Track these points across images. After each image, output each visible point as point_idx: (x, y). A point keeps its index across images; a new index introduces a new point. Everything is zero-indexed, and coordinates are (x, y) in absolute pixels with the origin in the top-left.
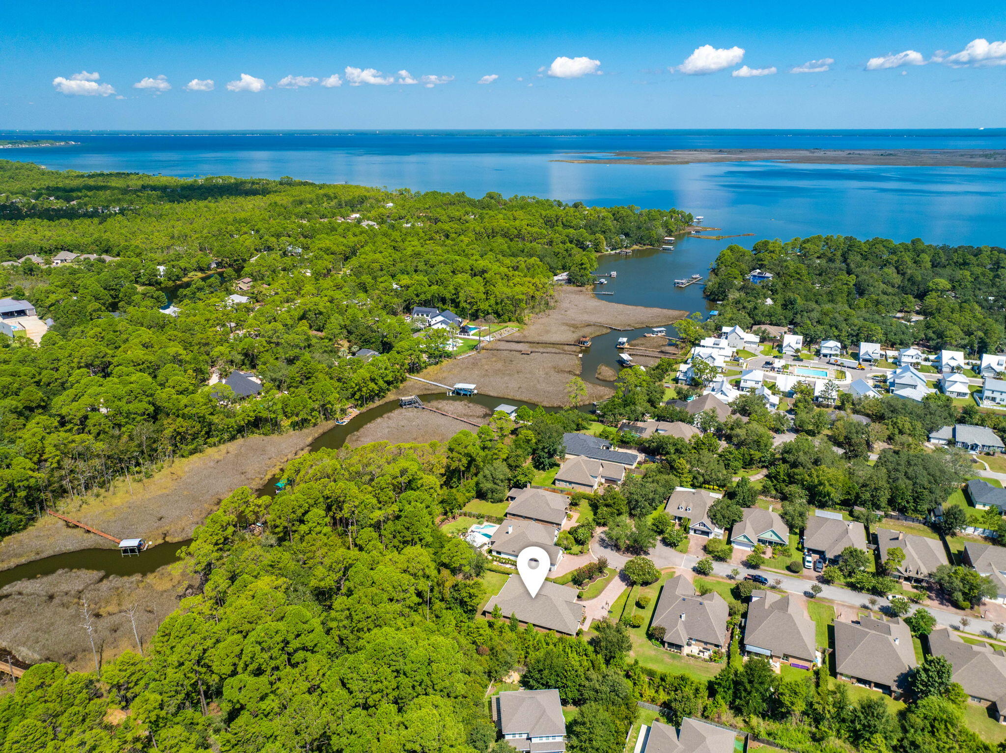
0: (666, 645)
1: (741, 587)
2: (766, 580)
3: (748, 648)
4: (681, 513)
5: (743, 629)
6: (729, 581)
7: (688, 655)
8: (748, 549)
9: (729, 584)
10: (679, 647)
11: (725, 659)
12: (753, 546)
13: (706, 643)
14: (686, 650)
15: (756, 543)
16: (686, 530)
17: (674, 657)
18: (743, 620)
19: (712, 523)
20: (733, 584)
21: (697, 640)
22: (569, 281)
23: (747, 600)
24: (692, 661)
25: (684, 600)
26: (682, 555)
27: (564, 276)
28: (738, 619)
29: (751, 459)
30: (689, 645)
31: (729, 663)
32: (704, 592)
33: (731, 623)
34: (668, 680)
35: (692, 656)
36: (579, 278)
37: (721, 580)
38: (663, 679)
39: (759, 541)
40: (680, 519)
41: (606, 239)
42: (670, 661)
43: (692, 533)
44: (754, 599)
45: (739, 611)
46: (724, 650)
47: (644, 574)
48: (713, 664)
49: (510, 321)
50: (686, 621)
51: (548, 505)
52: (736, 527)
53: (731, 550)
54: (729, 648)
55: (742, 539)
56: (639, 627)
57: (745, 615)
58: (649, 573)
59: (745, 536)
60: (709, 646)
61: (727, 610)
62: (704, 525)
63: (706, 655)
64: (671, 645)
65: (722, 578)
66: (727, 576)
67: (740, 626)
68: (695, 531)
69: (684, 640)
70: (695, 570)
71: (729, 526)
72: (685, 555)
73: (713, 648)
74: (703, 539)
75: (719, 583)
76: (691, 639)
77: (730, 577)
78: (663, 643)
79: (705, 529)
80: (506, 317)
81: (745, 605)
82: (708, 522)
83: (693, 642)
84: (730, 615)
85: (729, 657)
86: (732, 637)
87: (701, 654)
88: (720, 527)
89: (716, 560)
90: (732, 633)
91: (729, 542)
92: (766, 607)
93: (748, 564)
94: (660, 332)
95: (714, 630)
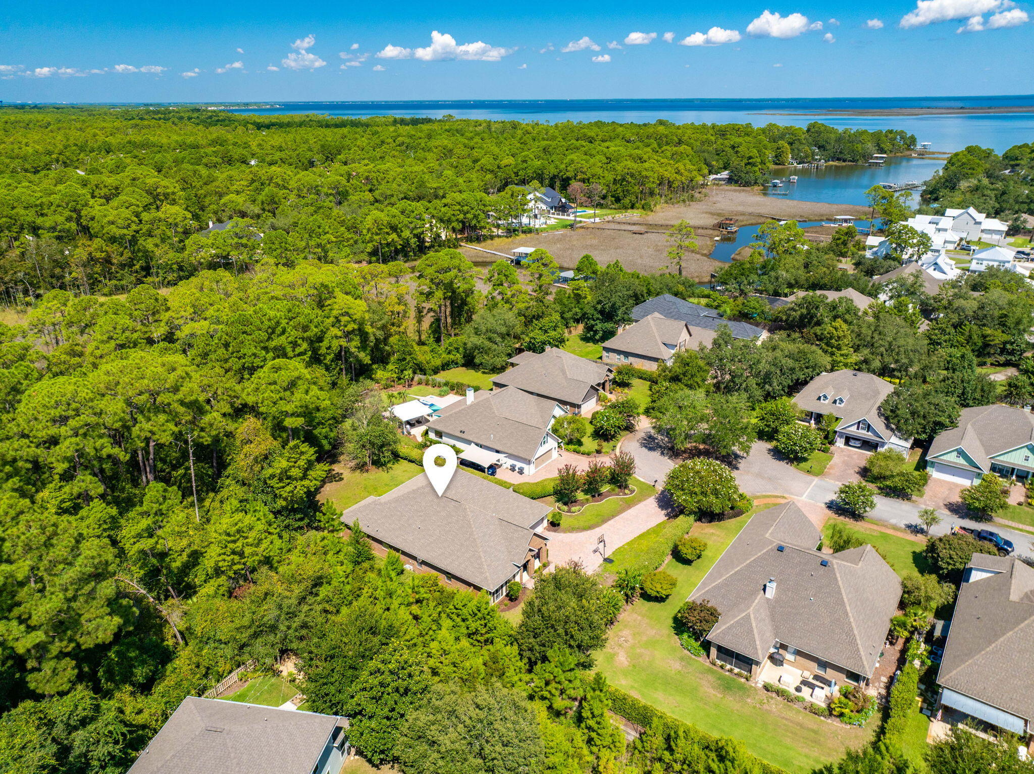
0: (714, 651)
1: (940, 546)
2: (1009, 544)
3: (949, 698)
4: (824, 408)
5: (937, 645)
6: (911, 537)
7: (767, 688)
8: (966, 483)
9: (912, 543)
10: (747, 663)
11: (874, 717)
12: (979, 475)
13: (824, 665)
14: (766, 673)
15: (986, 471)
16: (829, 438)
17: (727, 687)
18: (940, 624)
19: (888, 427)
20: (920, 543)
21: (798, 653)
22: (730, 180)
23: (958, 577)
24: (775, 704)
25: (781, 549)
26: (810, 478)
27: (725, 174)
28: (925, 618)
29: (986, 345)
30: (776, 660)
31: (882, 731)
32: (841, 545)
33: (903, 625)
34: (682, 747)
35: (780, 693)
36: (743, 175)
37: (890, 532)
38: (669, 742)
39: (994, 468)
40: (819, 417)
41: (792, 150)
42: (715, 694)
43: (840, 443)
44: (975, 576)
45: (929, 599)
46: (873, 692)
47: (704, 494)
48: (835, 723)
49: (632, 207)
50: (777, 600)
51: (564, 373)
52: (941, 438)
53: (925, 479)
54: (888, 687)
55: (952, 458)
56: (660, 599)
57: (946, 613)
58: (716, 493)
59: (961, 453)
60: (830, 674)
61: (896, 594)
62: (869, 428)
63: (819, 697)
64: (725, 653)
65: (895, 528)
66: (909, 526)
67: (929, 638)
68: (848, 440)
69: (761, 649)
70: (831, 506)
71: (924, 436)
72: (816, 480)
73: (839, 684)
74: (862, 457)
75: (885, 537)
76: (784, 647)
77: (915, 530)
78: (706, 646)
79: (869, 435)
80: (626, 201)
81: (949, 588)
82: (879, 425)
83: (789, 657)
84: (902, 605)
85: (886, 712)
86: (902, 661)
87: (806, 691)
88: (905, 435)
89: (887, 495)
90: (904, 651)
91: (922, 465)
92: (1014, 596)
93: (962, 510)
94: (846, 221)
95: (850, 633)
